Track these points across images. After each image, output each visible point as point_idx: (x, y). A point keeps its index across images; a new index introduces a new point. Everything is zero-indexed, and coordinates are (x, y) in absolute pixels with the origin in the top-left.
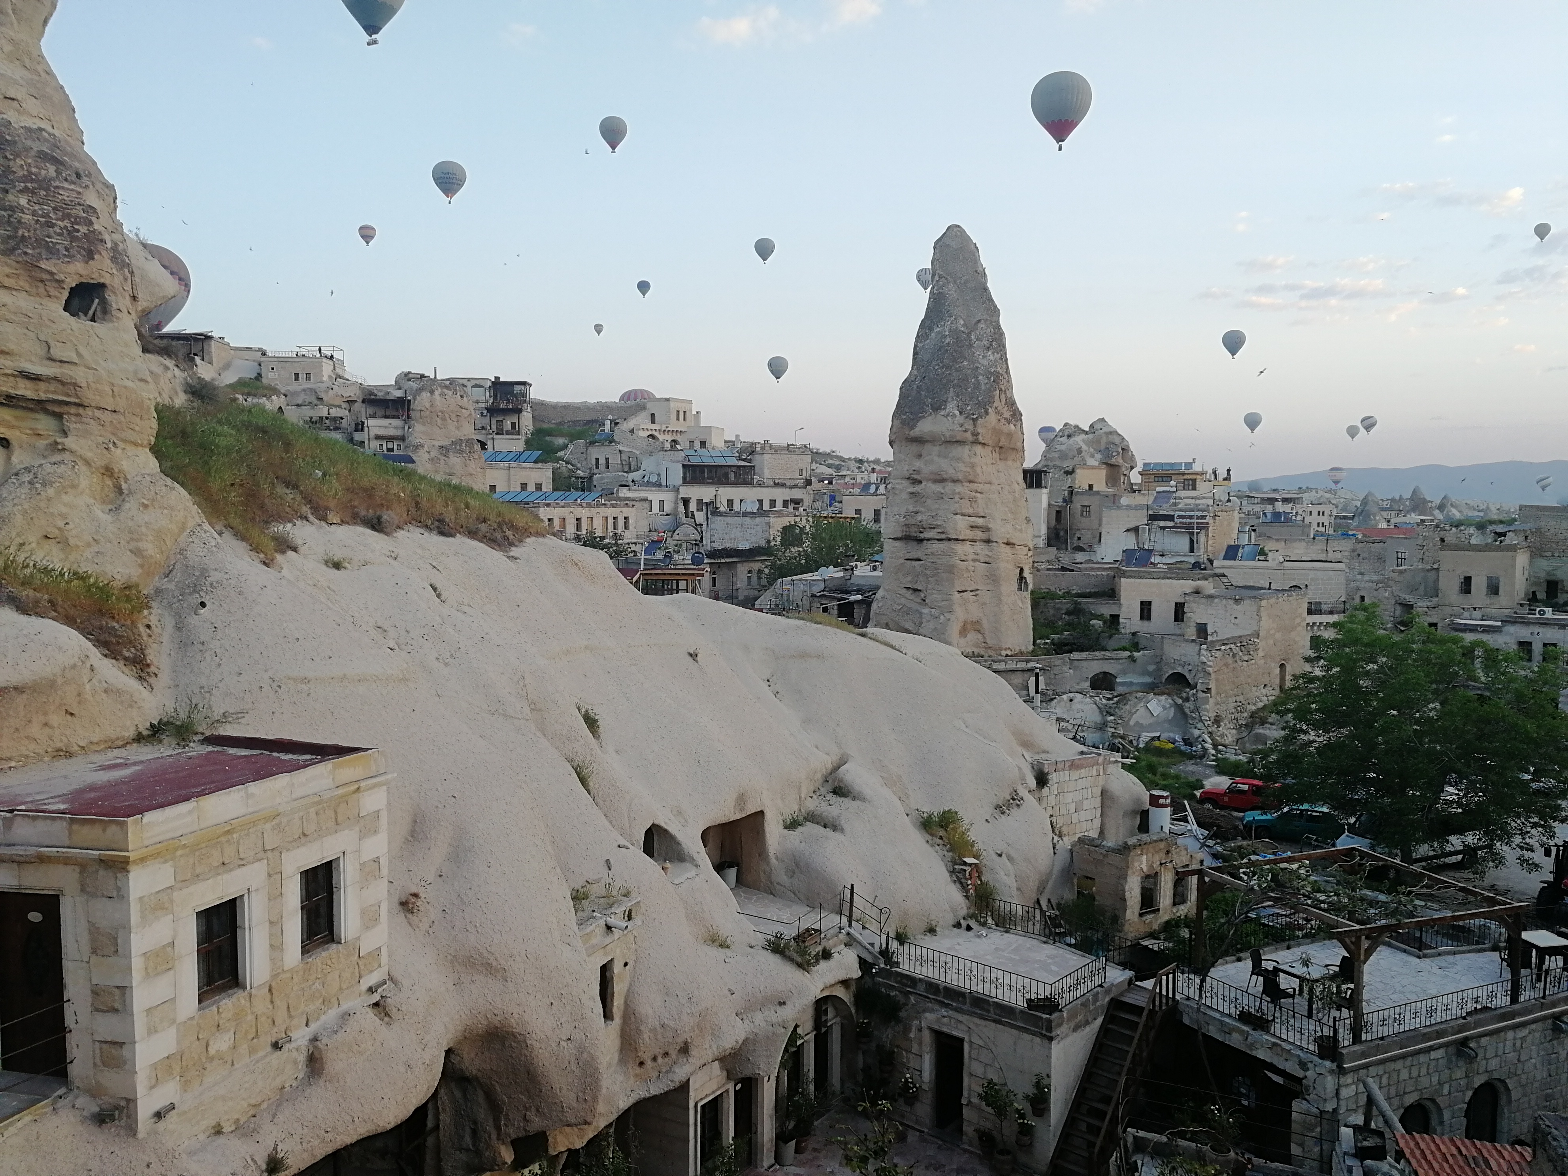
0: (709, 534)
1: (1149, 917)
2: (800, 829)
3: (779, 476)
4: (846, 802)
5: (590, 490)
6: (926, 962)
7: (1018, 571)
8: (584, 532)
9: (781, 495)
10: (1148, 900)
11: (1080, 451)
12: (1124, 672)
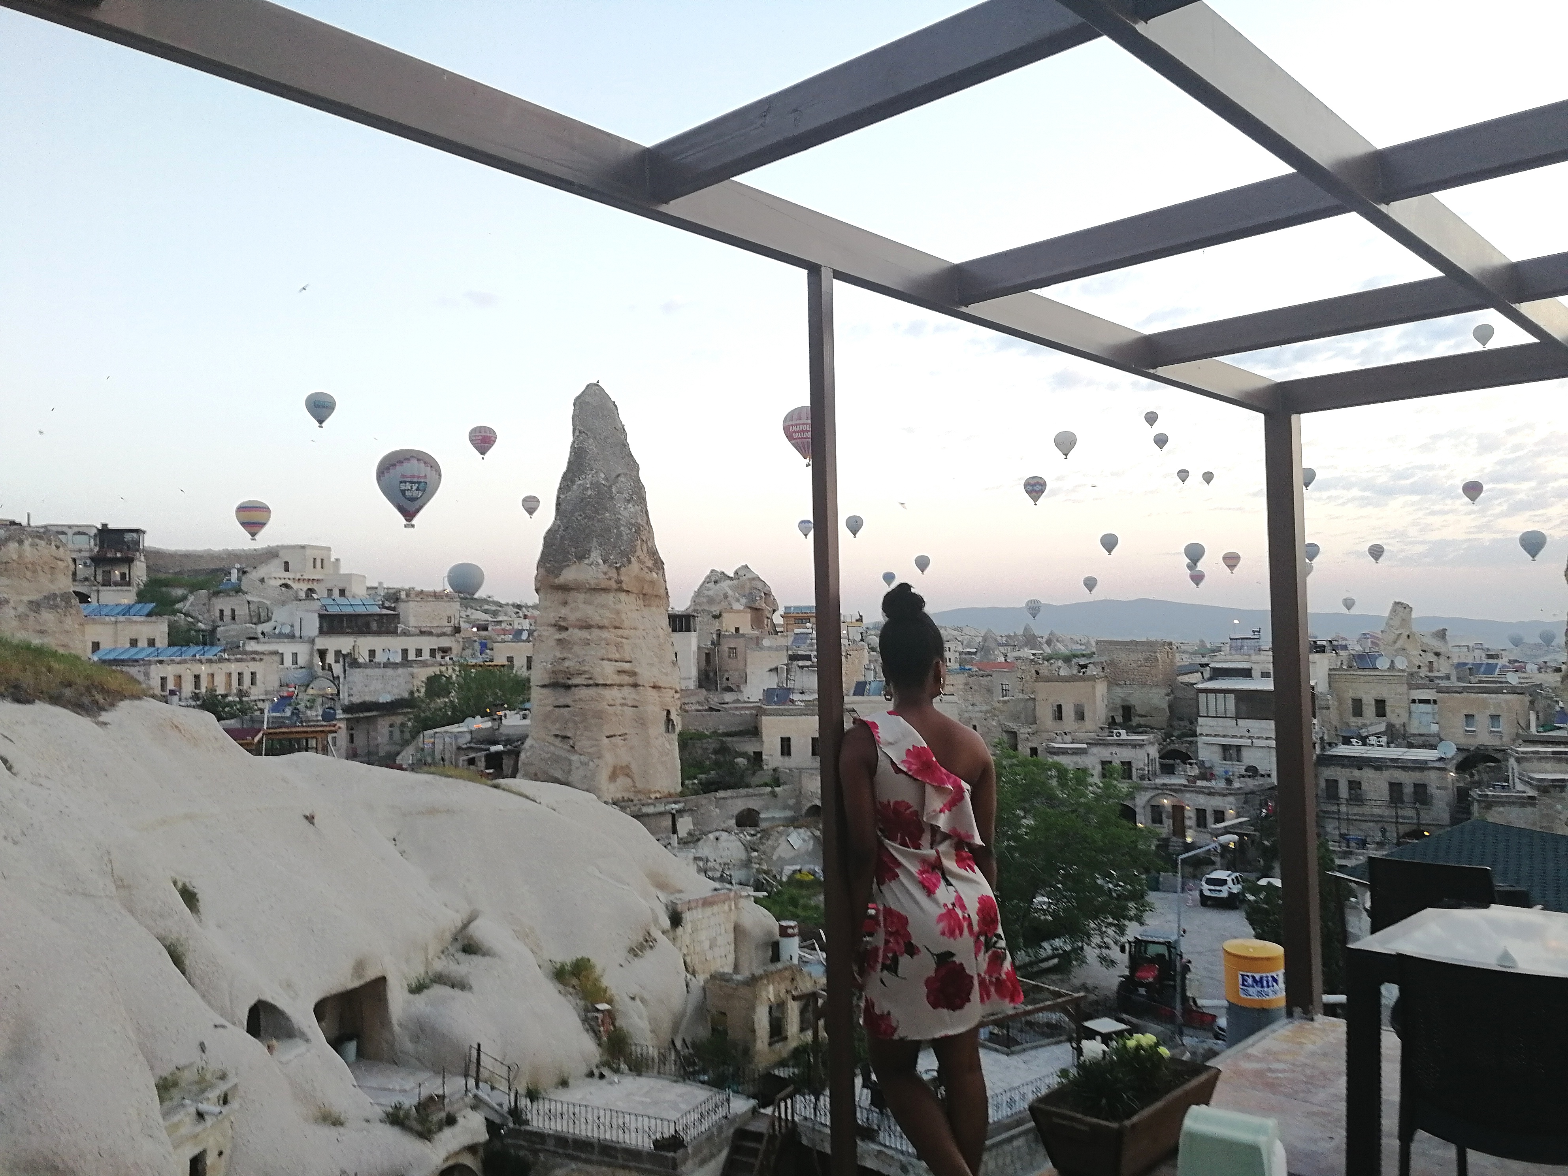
0: (346, 687)
1: (778, 1046)
2: (426, 992)
3: (426, 624)
4: (476, 959)
5: (212, 644)
6: (555, 1116)
7: (665, 713)
8: (203, 690)
9: (427, 644)
10: (777, 1030)
11: (726, 596)
12: (767, 808)
